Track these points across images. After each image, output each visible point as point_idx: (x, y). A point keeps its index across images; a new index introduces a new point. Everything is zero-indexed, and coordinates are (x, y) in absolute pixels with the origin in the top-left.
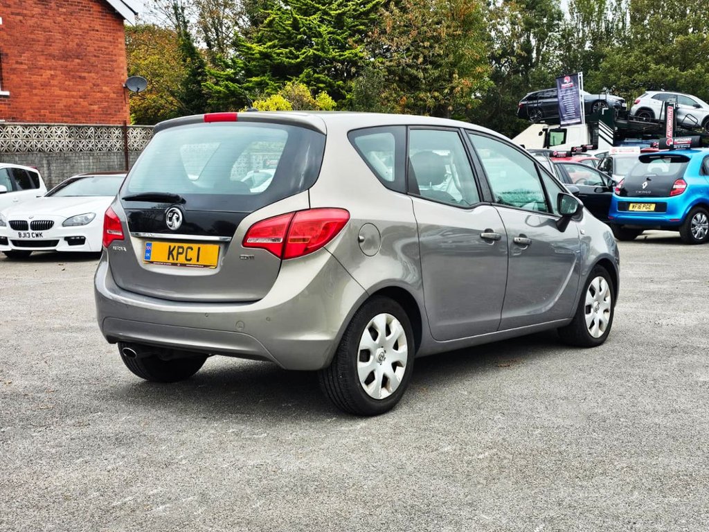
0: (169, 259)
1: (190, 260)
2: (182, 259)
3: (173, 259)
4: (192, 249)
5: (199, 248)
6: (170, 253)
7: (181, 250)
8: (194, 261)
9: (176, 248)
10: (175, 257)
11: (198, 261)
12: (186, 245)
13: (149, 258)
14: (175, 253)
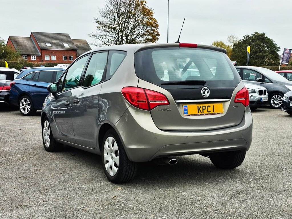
0: (198, 112)
1: (210, 111)
2: (205, 112)
3: (201, 112)
4: (210, 107)
5: (213, 106)
6: (199, 109)
7: (204, 108)
8: (212, 112)
9: (202, 107)
10: (202, 111)
11: (214, 111)
12: (206, 105)
13: (187, 113)
14: (201, 109)
